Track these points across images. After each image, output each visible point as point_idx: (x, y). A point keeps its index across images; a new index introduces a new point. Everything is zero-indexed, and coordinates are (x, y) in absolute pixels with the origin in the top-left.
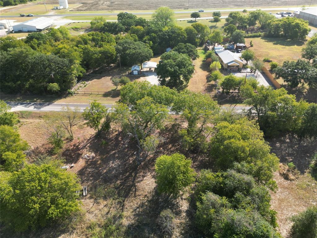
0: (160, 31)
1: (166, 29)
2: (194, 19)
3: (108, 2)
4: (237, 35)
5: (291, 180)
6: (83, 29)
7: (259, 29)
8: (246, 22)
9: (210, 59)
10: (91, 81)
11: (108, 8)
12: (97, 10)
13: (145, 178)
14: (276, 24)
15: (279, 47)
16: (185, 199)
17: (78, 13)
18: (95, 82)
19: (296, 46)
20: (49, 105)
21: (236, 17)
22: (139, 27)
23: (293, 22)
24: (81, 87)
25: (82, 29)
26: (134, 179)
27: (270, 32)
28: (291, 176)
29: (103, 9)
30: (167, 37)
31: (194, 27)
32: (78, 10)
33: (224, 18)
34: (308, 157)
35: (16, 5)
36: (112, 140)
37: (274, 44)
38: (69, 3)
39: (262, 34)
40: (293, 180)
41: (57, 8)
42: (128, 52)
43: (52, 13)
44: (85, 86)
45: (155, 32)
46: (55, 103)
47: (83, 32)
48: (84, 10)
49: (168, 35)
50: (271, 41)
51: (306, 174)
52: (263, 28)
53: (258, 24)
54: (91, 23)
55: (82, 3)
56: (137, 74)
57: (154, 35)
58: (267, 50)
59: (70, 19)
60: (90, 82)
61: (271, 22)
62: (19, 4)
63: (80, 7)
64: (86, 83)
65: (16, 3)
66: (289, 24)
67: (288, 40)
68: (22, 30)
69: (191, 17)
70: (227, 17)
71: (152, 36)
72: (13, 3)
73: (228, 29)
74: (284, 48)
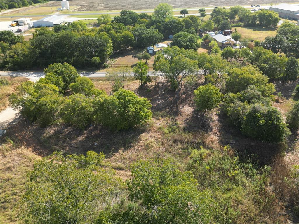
0: (164, 22)
1: (167, 20)
2: (184, 15)
3: (103, 4)
4: (225, 23)
5: (281, 103)
6: (91, 24)
7: (238, 21)
8: (227, 16)
9: (207, 40)
10: (117, 58)
11: (105, 8)
12: (97, 10)
13: (184, 107)
14: (254, 15)
15: (257, 32)
16: (215, 115)
17: (81, 13)
18: (121, 59)
19: (270, 31)
20: (93, 73)
21: (219, 12)
22: (144, 20)
23: (267, 13)
24: (111, 62)
25: (90, 24)
26: (177, 108)
27: (248, 22)
28: (280, 101)
29: (101, 10)
30: (170, 26)
31: (189, 18)
32: (79, 10)
33: (208, 14)
34: (290, 92)
35: (19, 8)
36: (152, 90)
37: (253, 30)
38: (70, 6)
39: (242, 24)
40: (282, 103)
41: (60, 9)
42: (144, 35)
43: (58, 13)
44: (114, 62)
45: (160, 22)
46: (97, 72)
47: (91, 27)
48: (85, 11)
49: (171, 25)
50: (250, 29)
51: (290, 100)
52: (241, 20)
53: (237, 18)
54: (98, 19)
55: (80, 5)
56: (152, 52)
57: (159, 24)
58: (249, 35)
59: (77, 17)
60: (116, 59)
61: (249, 14)
62: (22, 7)
63: (80, 8)
64: (114, 60)
65: (20, 6)
66: (264, 14)
67: (264, 27)
68: (40, 25)
69: (181, 14)
70: (211, 13)
71: (158, 25)
72: (17, 6)
73: (216, 20)
74: (262, 33)
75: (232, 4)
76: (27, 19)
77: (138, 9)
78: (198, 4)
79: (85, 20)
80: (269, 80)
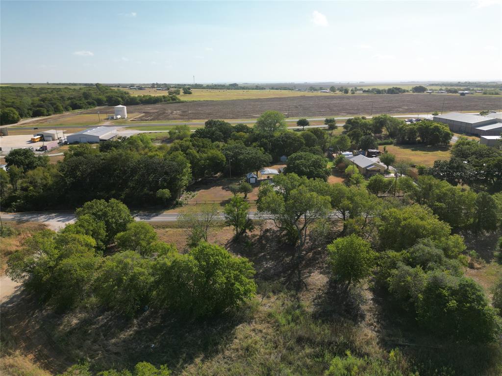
0: (272, 136)
1: (277, 134)
2: (302, 127)
3: (179, 111)
4: (368, 140)
5: (478, 269)
6: (159, 140)
7: (387, 137)
8: (370, 129)
9: (342, 165)
10: (198, 191)
11: (182, 117)
12: (169, 119)
13: (312, 274)
14: (411, 129)
15: (419, 152)
16: (366, 290)
17: (144, 123)
18: (204, 192)
19: (439, 151)
20: (157, 215)
21: (357, 123)
22: (242, 133)
23: (431, 126)
24: (188, 197)
25: (157, 139)
26: (300, 277)
27: (403, 138)
28: (476, 265)
29: (175, 119)
30: (282, 143)
31: (312, 132)
32: (141, 119)
33: (340, 126)
34: (490, 249)
35: (49, 115)
36: (256, 244)
37: (413, 150)
38: (127, 113)
39: (395, 141)
40: (480, 268)
41: (112, 118)
42: (241, 157)
43: (108, 123)
44: (193, 197)
45: (266, 137)
46: (164, 213)
47: (159, 143)
48: (151, 120)
49: (283, 141)
50: (407, 148)
51: (493, 263)
52: (392, 135)
53: (384, 131)
54: (170, 133)
55: (144, 113)
56: (254, 182)
57: (265, 140)
58: (407, 156)
59: (137, 130)
60: (196, 192)
61: (403, 127)
62: (54, 114)
63: (143, 116)
64: (193, 193)
65: (50, 113)
66: (427, 127)
67: (429, 146)
68: (79, 141)
69: (298, 125)
70: (344, 124)
71: (263, 141)
72: (45, 112)
73: (352, 135)
74: (427, 154)
75: (375, 112)
76: (58, 131)
77: (231, 119)
78: (323, 111)
79: (150, 133)
80: (451, 229)
